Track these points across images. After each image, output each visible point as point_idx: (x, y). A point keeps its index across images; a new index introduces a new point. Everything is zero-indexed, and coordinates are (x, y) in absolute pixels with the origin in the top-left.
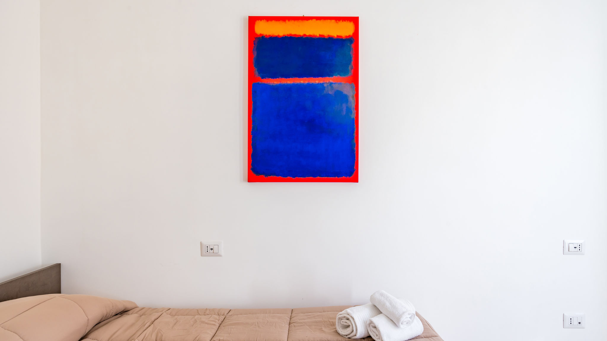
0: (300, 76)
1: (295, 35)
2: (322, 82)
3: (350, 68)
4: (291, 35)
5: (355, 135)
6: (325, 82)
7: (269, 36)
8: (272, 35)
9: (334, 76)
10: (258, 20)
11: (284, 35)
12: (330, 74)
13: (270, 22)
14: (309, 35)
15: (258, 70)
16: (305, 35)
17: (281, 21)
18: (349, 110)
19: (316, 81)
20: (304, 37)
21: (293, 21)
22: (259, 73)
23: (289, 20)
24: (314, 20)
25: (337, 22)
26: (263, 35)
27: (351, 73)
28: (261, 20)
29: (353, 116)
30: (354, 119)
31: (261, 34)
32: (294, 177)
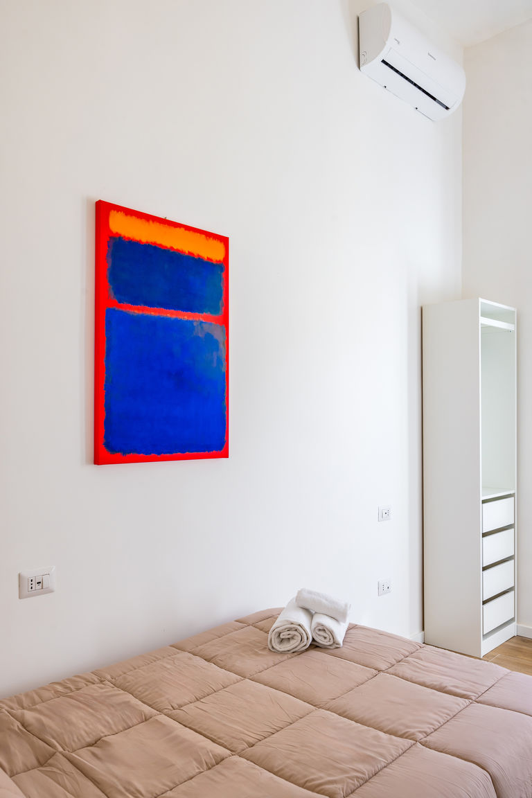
0: (166, 305)
1: (161, 245)
2: (191, 319)
3: (220, 304)
4: (155, 243)
5: (225, 394)
6: (195, 319)
7: (129, 238)
8: (132, 238)
9: (204, 313)
10: (114, 210)
11: (147, 242)
12: (200, 309)
13: (129, 217)
14: (178, 250)
15: (113, 289)
16: (172, 248)
17: (143, 220)
18: (219, 360)
19: (185, 316)
20: (171, 251)
21: (158, 224)
22: (115, 293)
23: (153, 221)
24: (183, 229)
25: (207, 239)
26: (120, 235)
27: (221, 312)
28: (118, 211)
29: (224, 370)
30: (224, 373)
31: (117, 233)
32: (159, 454)
